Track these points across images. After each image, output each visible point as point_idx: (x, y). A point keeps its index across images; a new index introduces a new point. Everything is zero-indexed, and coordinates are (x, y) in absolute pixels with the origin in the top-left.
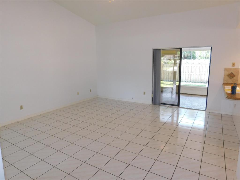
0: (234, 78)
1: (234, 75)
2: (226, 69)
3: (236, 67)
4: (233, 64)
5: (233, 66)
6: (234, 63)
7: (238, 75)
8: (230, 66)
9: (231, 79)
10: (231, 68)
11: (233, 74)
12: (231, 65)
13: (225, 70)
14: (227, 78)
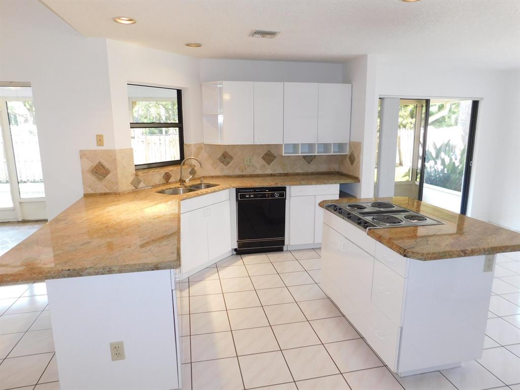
0: (108, 177)
1: (107, 169)
2: (83, 154)
3: (106, 146)
4: (100, 140)
5: (101, 145)
6: (100, 136)
7: (116, 169)
8: (92, 146)
9: (100, 180)
10: (95, 151)
11: (104, 167)
12: (94, 141)
13: (81, 157)
14: (92, 178)
